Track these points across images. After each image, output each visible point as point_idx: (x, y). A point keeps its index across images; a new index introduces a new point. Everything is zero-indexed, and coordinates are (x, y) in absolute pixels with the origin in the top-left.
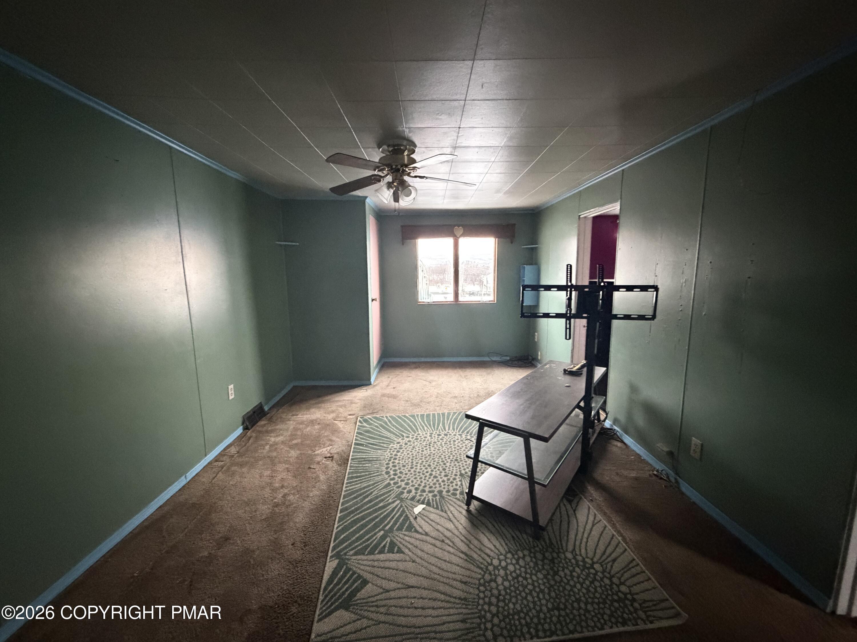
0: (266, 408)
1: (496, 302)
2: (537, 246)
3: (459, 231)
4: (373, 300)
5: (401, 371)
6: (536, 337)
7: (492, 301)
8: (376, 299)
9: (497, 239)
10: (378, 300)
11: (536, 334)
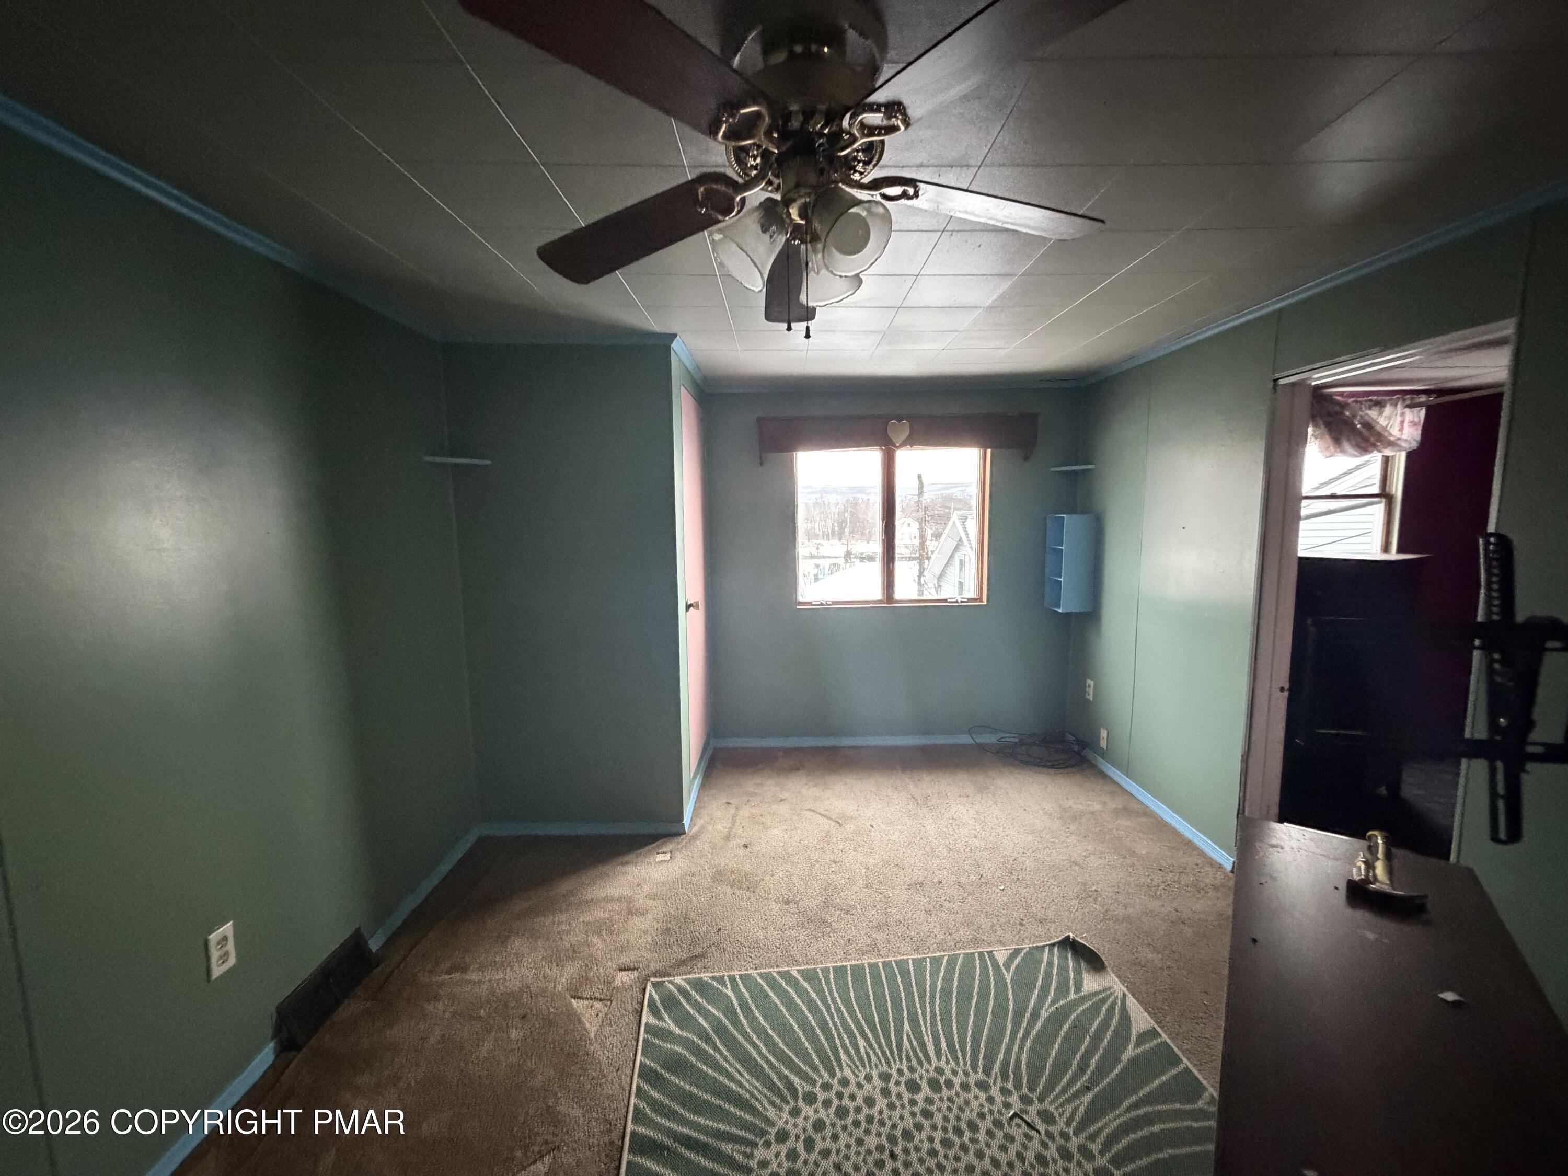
0: (374, 945)
1: (985, 603)
2: (1090, 467)
3: (900, 431)
4: (688, 607)
5: (758, 780)
6: (1091, 691)
7: (975, 600)
8: (697, 603)
9: (989, 451)
10: (701, 607)
11: (1090, 682)
